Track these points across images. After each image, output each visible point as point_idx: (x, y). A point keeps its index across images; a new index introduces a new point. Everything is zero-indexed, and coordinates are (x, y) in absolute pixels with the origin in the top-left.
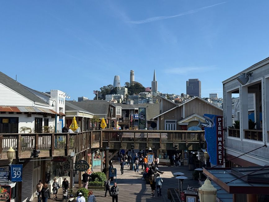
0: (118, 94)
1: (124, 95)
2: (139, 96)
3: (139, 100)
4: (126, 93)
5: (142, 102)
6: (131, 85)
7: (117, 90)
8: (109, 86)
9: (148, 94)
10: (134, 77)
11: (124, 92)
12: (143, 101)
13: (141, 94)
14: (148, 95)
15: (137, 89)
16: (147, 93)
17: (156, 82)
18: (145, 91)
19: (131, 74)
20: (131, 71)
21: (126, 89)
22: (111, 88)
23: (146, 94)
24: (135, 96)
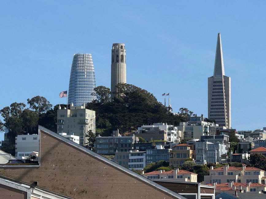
0: (62, 130)
1: (81, 135)
2: (135, 139)
3: (132, 155)
4: (91, 126)
5: (141, 160)
6: (115, 99)
7: (59, 118)
8: (31, 102)
9: (170, 129)
10: (124, 68)
11: (83, 123)
12: (144, 157)
13: (143, 132)
14: (169, 135)
15: (134, 110)
16: (165, 127)
17: (227, 79)
18: (159, 120)
19: (116, 58)
20: (115, 45)
21: (90, 115)
22: (41, 109)
23: (162, 133)
24: (119, 139)
